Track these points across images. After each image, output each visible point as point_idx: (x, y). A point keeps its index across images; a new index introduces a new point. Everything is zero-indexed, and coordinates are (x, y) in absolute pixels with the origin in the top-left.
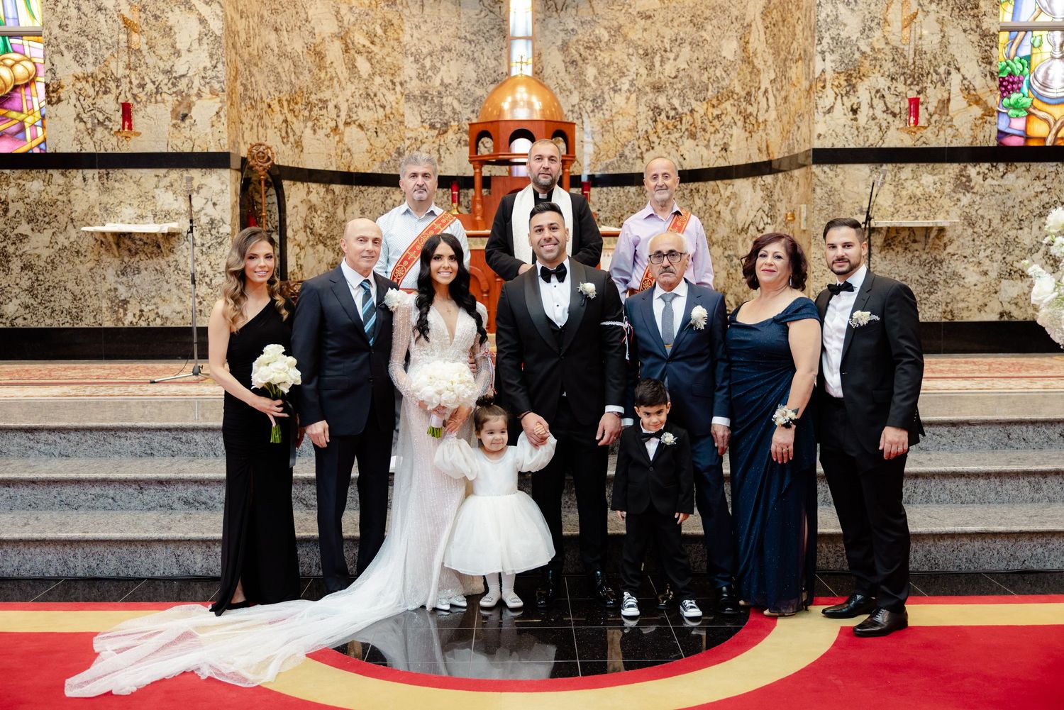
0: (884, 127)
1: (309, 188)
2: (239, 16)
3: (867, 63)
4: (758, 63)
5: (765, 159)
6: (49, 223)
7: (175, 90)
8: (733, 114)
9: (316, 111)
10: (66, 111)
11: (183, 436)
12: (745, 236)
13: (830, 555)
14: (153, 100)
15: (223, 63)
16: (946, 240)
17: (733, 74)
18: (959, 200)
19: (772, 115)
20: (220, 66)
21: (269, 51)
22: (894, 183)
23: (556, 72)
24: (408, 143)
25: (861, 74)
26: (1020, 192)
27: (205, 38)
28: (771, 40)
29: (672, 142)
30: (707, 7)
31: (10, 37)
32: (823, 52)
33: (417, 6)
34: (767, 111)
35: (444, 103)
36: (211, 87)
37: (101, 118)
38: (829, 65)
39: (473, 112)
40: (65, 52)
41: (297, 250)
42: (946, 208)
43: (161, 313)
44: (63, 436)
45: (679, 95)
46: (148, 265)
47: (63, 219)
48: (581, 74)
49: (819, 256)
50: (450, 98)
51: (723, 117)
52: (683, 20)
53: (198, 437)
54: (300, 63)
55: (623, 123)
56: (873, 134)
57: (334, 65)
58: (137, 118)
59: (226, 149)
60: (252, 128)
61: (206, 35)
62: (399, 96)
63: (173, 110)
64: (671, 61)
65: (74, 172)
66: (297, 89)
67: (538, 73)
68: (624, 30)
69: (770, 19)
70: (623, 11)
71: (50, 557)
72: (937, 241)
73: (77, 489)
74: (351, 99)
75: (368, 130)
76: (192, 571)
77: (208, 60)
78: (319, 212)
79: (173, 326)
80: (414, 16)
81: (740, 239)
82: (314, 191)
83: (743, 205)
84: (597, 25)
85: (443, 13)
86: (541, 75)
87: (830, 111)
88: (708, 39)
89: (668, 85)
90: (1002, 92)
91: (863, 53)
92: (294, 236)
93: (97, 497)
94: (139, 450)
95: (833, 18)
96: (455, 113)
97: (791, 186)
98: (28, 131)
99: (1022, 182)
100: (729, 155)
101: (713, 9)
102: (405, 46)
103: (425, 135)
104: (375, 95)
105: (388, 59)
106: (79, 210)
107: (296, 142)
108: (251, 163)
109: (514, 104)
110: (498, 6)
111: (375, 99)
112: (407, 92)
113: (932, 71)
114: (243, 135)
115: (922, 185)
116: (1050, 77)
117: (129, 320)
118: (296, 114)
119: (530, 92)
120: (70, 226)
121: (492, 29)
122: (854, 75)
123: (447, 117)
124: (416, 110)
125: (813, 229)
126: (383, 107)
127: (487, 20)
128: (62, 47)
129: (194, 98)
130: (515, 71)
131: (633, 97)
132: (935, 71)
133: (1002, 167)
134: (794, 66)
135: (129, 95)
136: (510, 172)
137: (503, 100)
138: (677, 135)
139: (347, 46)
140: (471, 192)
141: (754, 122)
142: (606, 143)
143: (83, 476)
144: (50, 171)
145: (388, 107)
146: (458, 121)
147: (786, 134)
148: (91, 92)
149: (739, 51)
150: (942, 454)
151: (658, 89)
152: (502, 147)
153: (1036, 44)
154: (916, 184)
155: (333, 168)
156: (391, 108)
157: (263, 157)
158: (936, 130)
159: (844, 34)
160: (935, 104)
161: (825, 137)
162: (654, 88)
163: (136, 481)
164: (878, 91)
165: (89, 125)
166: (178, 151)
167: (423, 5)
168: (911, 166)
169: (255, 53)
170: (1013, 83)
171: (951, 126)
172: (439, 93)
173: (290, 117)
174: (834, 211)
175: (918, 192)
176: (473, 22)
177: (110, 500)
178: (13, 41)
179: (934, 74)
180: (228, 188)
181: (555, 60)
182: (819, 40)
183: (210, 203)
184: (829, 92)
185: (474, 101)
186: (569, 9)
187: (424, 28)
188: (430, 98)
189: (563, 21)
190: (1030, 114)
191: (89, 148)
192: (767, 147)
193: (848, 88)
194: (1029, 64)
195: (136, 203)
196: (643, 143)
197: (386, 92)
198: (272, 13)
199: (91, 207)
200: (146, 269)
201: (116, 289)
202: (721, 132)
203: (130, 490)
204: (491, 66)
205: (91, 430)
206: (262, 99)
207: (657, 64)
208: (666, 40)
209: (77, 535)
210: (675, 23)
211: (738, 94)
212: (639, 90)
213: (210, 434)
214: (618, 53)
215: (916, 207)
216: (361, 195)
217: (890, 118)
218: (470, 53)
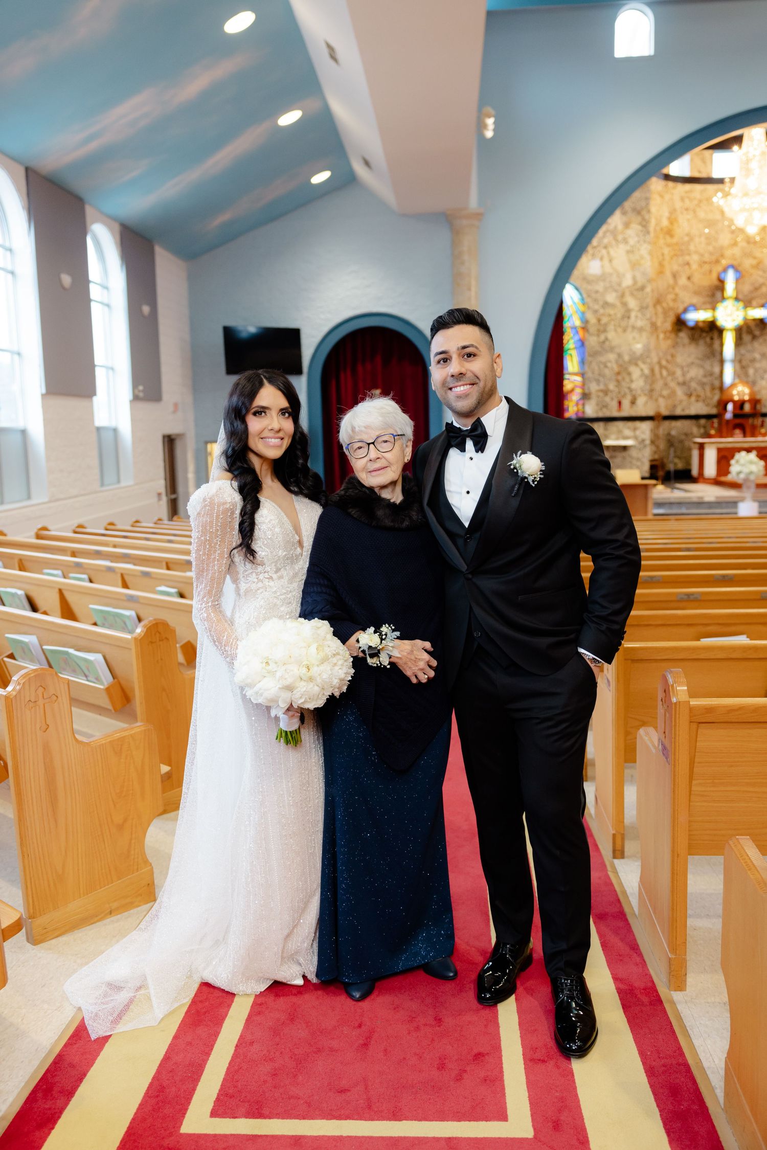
7: (632, 394)
20: (647, 385)
27: (642, 375)
36: (644, 392)
58: (622, 405)
63: (632, 402)
77: (643, 383)
129: (638, 397)
157: (658, 414)
166: (633, 415)
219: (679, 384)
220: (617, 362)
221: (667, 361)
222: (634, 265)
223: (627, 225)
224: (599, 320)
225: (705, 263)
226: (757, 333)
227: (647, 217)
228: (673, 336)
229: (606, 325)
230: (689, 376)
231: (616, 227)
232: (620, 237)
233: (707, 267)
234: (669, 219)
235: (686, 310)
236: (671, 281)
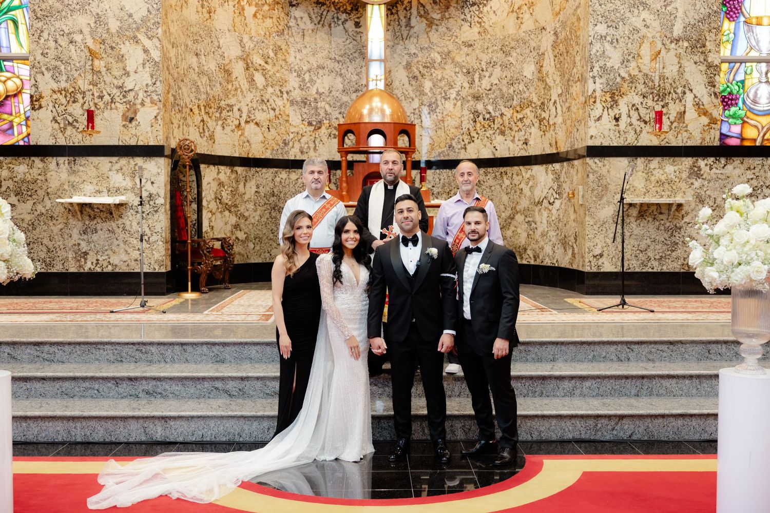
0: (638, 131)
1: (219, 170)
2: (171, 47)
3: (625, 85)
4: (550, 81)
5: (555, 151)
6: (31, 196)
7: (125, 100)
8: (532, 118)
9: (224, 113)
10: (45, 115)
11: (143, 348)
12: (540, 207)
13: (582, 429)
14: (109, 107)
15: (160, 81)
16: (683, 212)
17: (532, 89)
18: (692, 184)
19: (559, 120)
20: (158, 83)
21: (191, 70)
22: (646, 172)
23: (402, 84)
24: (292, 136)
25: (621, 93)
26: (736, 179)
27: (148, 63)
28: (558, 66)
29: (487, 137)
30: (513, 39)
31: (4, 60)
32: (594, 77)
33: (299, 36)
34: (556, 117)
35: (319, 106)
36: (151, 98)
37: (71, 120)
38: (598, 86)
39: (340, 113)
40: (46, 73)
41: (210, 215)
42: (683, 189)
43: (111, 262)
44: (60, 348)
45: (493, 103)
46: (103, 226)
47: (41, 193)
48: (421, 86)
49: (592, 223)
50: (323, 103)
51: (525, 119)
52: (496, 48)
53: (153, 349)
54: (214, 79)
55: (451, 123)
56: (631, 136)
57: (238, 79)
58: (97, 120)
59: (161, 143)
60: (179, 127)
61: (148, 61)
62: (285, 101)
63: (123, 115)
64: (487, 78)
65: (50, 159)
66: (211, 98)
67: (388, 85)
68: (453, 55)
69: (558, 51)
70: (452, 41)
71: (58, 428)
72: (677, 213)
73: (73, 383)
74: (250, 104)
75: (262, 127)
76: (154, 438)
77: (149, 79)
78: (226, 187)
79: (121, 271)
80: (297, 43)
81: (537, 209)
82: (223, 172)
83: (539, 185)
84: (433, 51)
85: (319, 41)
86: (391, 86)
87: (599, 119)
88: (514, 63)
89: (484, 95)
90: (724, 106)
91: (623, 78)
92: (208, 205)
93: (87, 389)
94: (112, 358)
95: (601, 53)
96: (327, 114)
97: (573, 172)
98: (15, 128)
99: (737, 171)
100: (529, 148)
101: (517, 41)
102: (290, 65)
103: (305, 130)
104: (268, 101)
105: (278, 75)
106: (53, 186)
107: (210, 136)
108: (179, 153)
109: (371, 110)
110: (359, 36)
111: (268, 103)
112: (291, 98)
113: (672, 91)
114: (173, 132)
115: (666, 173)
116: (759, 96)
117: (88, 266)
118: (210, 115)
119: (382, 101)
120: (46, 198)
121: (355, 52)
122: (617, 94)
123: (320, 117)
124: (298, 111)
125: (587, 204)
126: (274, 110)
127: (351, 46)
128: (43, 69)
129: (139, 106)
130: (372, 86)
131: (459, 103)
132: (675, 92)
133: (723, 160)
134: (574, 85)
135: (91, 104)
136: (367, 158)
137: (363, 107)
138: (491, 132)
139: (248, 65)
140: (339, 172)
141: (546, 124)
142: (439, 137)
143: (78, 374)
144: (33, 158)
145: (277, 110)
146: (329, 120)
147: (569, 133)
148: (64, 101)
149: (536, 73)
150: (663, 364)
151: (477, 98)
152: (362, 141)
153: (748, 72)
154: (661, 172)
155: (237, 155)
156: (280, 110)
157: (188, 149)
158: (675, 133)
159: (609, 65)
160: (675, 115)
161: (596, 138)
162: (474, 97)
163: (114, 378)
164: (633, 105)
165: (62, 125)
166: (127, 144)
167: (304, 35)
168: (658, 159)
169: (182, 72)
170: (732, 100)
171: (686, 131)
172: (315, 99)
173: (206, 118)
174: (603, 191)
175: (663, 178)
176: (341, 47)
177: (96, 392)
178: (6, 63)
179: (674, 94)
180: (163, 171)
181: (401, 76)
182: (591, 68)
183: (149, 182)
184: (599, 105)
185: (341, 105)
186: (412, 39)
187: (304, 51)
188: (308, 103)
189: (407, 47)
190: (744, 122)
191: (62, 142)
192: (556, 143)
193: (612, 103)
194: (743, 86)
195: (95, 181)
196: (466, 137)
197: (276, 99)
198: (194, 43)
199: (62, 185)
200: (101, 230)
201: (79, 244)
202: (523, 131)
203: (110, 385)
204: (354, 80)
205: (79, 344)
206: (186, 105)
207: (477, 80)
208: (483, 63)
209: (77, 413)
210: (490, 51)
211: (535, 104)
212: (464, 98)
213: (162, 347)
214: (448, 71)
215: (662, 189)
216: (257, 174)
217: (643, 125)
218: (338, 70)
219: (292, 103)
220: (93, 32)
221: (265, 58)
226: (436, 16)
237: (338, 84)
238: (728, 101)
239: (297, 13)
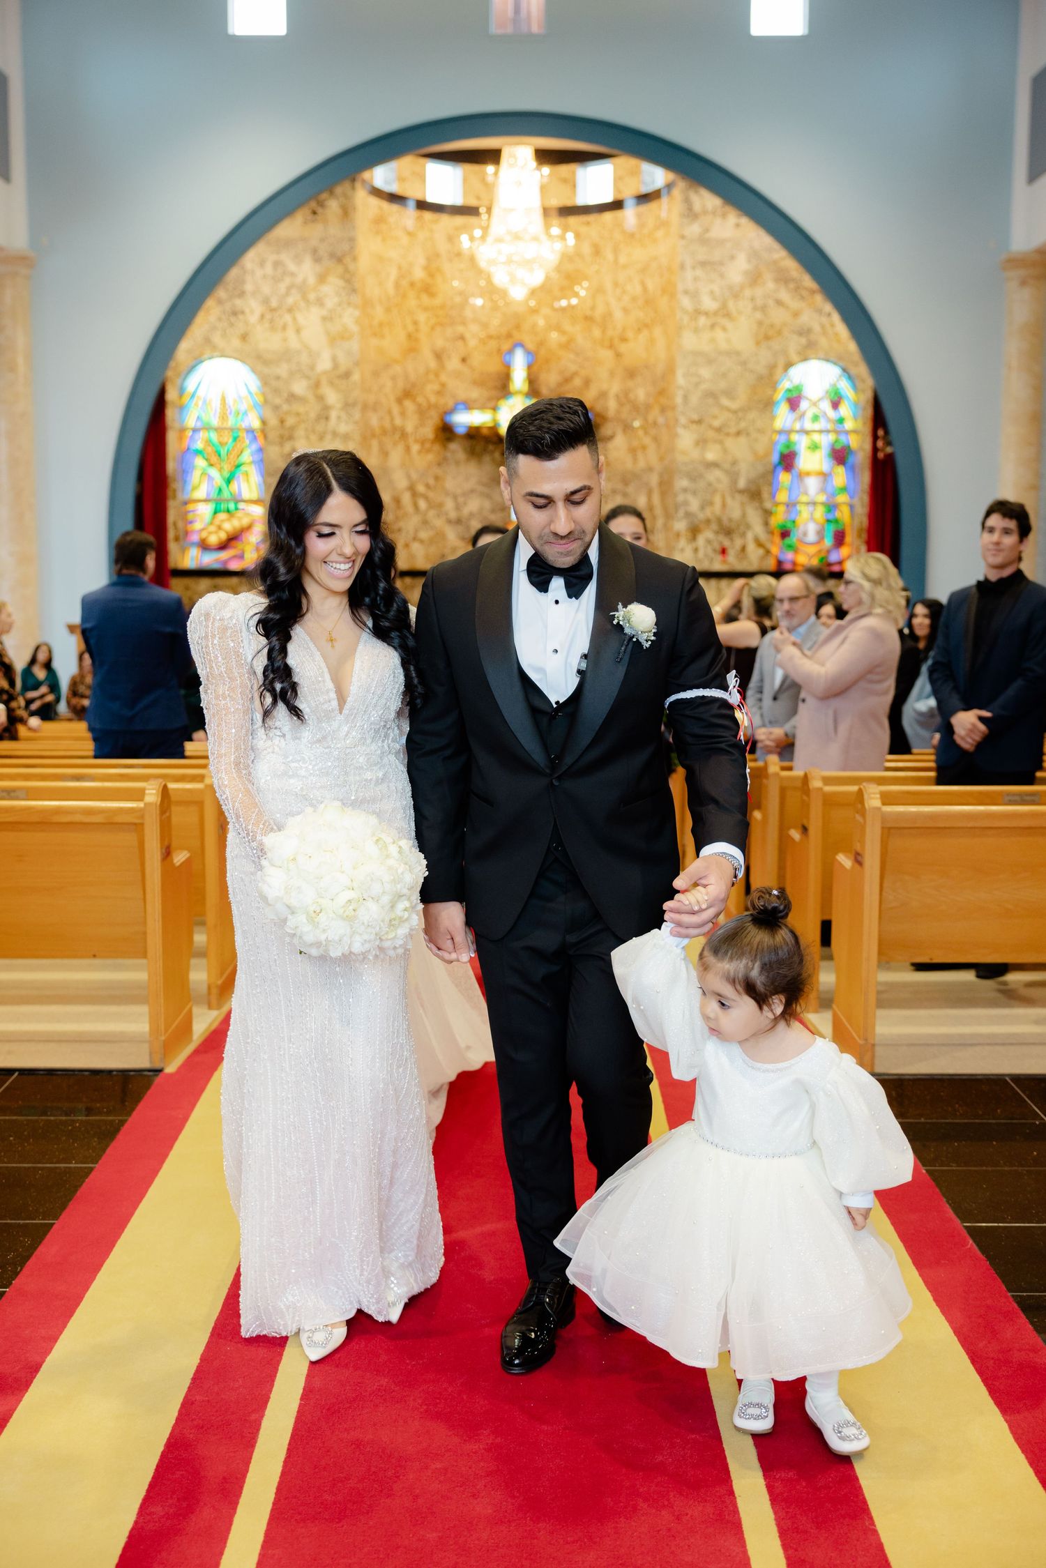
0: (710, 560)
3: (703, 525)
25: (700, 531)
30: (630, 473)
33: (455, 466)
62: (444, 521)
74: (415, 525)
75: (425, 544)
80: (453, 472)
85: (471, 469)
91: (701, 520)
95: (685, 501)
101: (634, 475)
102: (447, 490)
104: (429, 522)
105: (437, 499)
112: (449, 519)
124: (453, 529)
126: (435, 529)
153: (799, 512)
156: (439, 529)
158: (737, 561)
159: (690, 510)
160: (738, 547)
164: (708, 540)
170: (787, 532)
171: (747, 560)
172: (468, 518)
176: (489, 473)
179: (737, 531)
188: (462, 522)
190: (796, 551)
193: (693, 538)
194: (796, 523)
217: (717, 555)
218: (487, 493)
219: (449, 522)
221: (428, 486)
222: (335, 339)
223: (322, 279)
224: (282, 422)
225: (490, 337)
227: (351, 267)
228: (437, 447)
229: (292, 428)
230: (466, 511)
231: (304, 281)
232: (312, 296)
233: (493, 344)
234: (426, 268)
235: (453, 411)
236: (433, 364)
237: (487, 505)
238: (785, 534)
239: (454, 446)
